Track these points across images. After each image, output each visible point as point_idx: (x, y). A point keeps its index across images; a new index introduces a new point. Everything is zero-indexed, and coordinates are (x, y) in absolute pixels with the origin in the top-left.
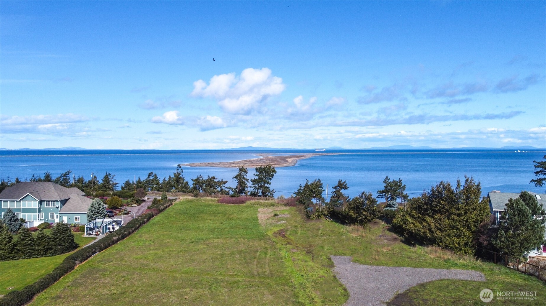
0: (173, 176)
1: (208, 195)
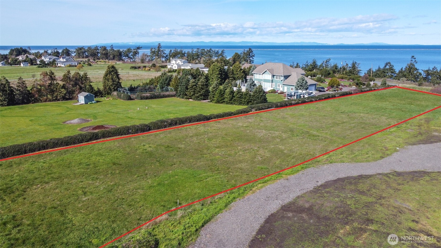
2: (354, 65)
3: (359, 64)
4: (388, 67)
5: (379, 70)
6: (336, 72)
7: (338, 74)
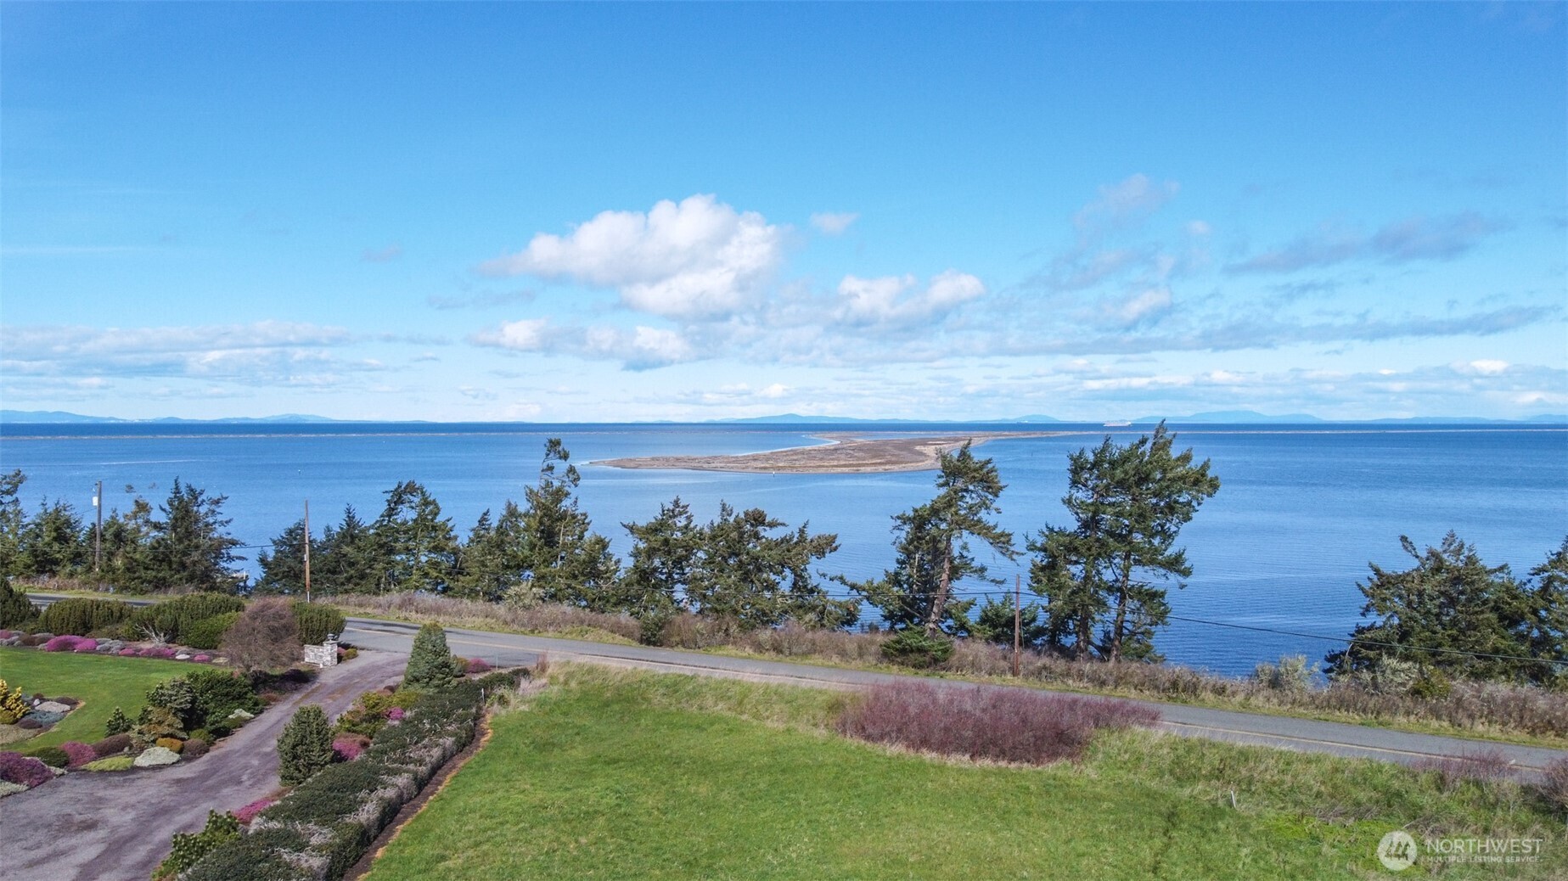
0: (523, 506)
1: (734, 629)
2: (184, 511)
3: (217, 502)
4: (407, 514)
5: (351, 532)
6: (56, 562)
7: (71, 575)
